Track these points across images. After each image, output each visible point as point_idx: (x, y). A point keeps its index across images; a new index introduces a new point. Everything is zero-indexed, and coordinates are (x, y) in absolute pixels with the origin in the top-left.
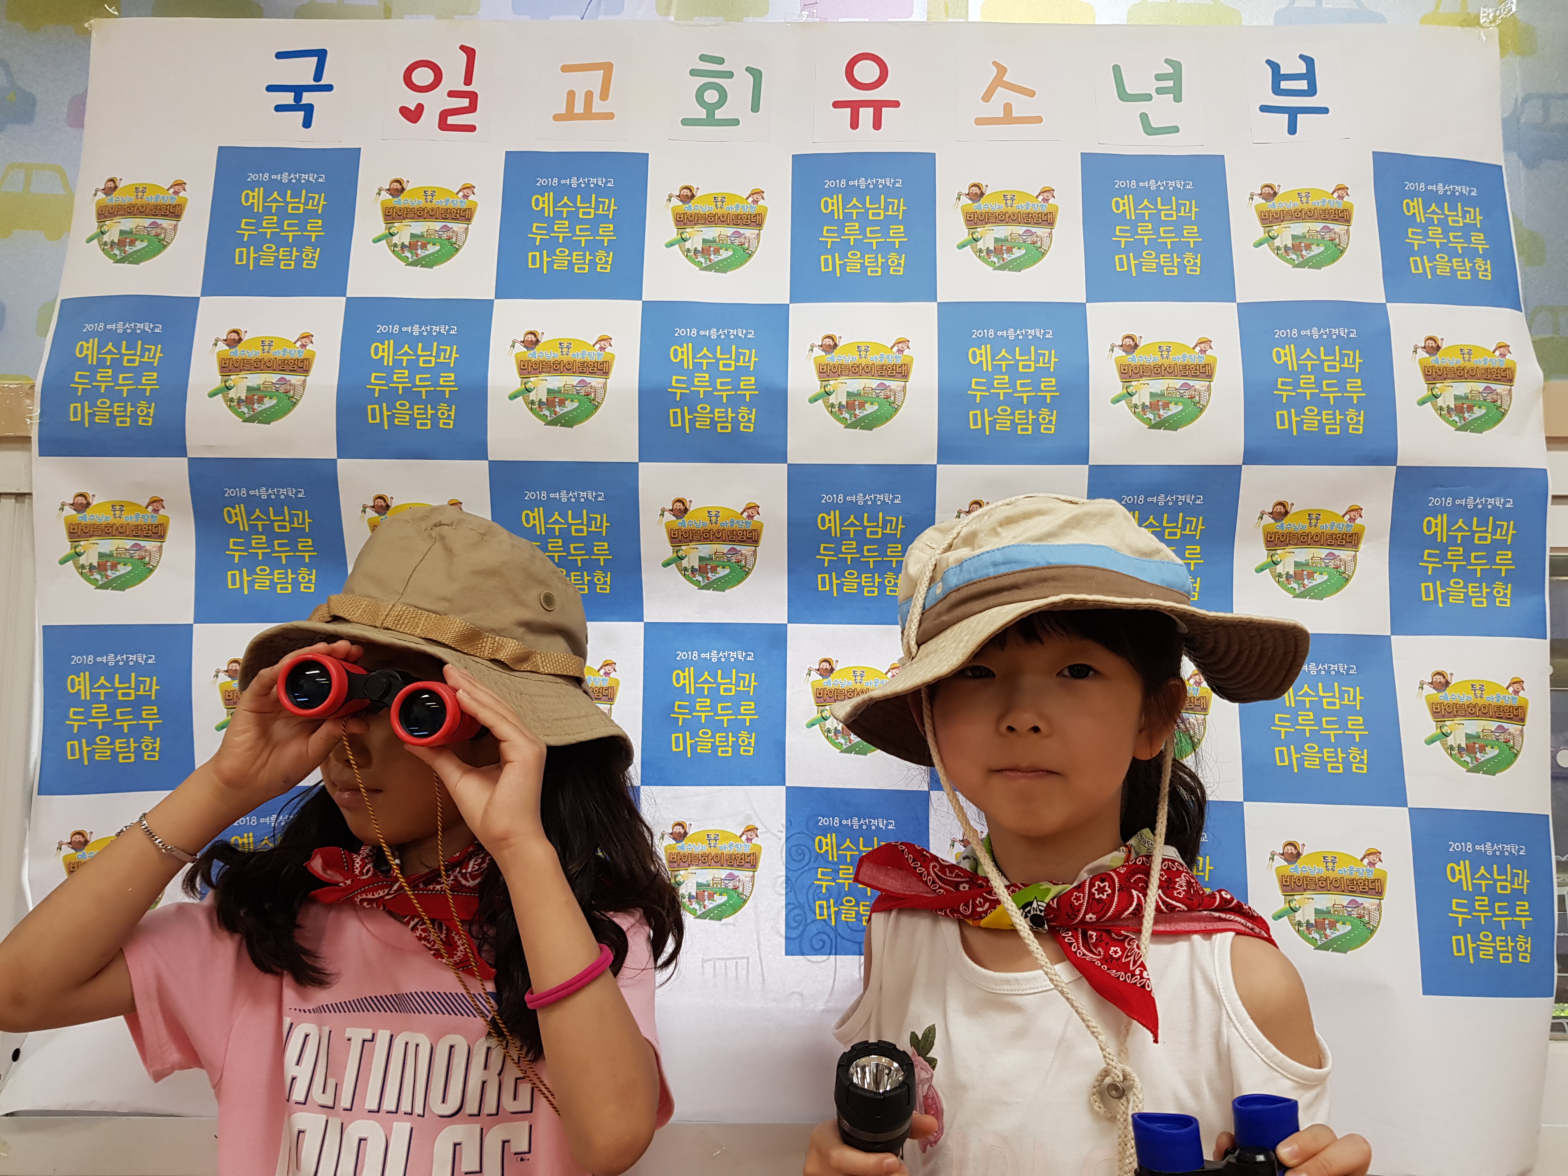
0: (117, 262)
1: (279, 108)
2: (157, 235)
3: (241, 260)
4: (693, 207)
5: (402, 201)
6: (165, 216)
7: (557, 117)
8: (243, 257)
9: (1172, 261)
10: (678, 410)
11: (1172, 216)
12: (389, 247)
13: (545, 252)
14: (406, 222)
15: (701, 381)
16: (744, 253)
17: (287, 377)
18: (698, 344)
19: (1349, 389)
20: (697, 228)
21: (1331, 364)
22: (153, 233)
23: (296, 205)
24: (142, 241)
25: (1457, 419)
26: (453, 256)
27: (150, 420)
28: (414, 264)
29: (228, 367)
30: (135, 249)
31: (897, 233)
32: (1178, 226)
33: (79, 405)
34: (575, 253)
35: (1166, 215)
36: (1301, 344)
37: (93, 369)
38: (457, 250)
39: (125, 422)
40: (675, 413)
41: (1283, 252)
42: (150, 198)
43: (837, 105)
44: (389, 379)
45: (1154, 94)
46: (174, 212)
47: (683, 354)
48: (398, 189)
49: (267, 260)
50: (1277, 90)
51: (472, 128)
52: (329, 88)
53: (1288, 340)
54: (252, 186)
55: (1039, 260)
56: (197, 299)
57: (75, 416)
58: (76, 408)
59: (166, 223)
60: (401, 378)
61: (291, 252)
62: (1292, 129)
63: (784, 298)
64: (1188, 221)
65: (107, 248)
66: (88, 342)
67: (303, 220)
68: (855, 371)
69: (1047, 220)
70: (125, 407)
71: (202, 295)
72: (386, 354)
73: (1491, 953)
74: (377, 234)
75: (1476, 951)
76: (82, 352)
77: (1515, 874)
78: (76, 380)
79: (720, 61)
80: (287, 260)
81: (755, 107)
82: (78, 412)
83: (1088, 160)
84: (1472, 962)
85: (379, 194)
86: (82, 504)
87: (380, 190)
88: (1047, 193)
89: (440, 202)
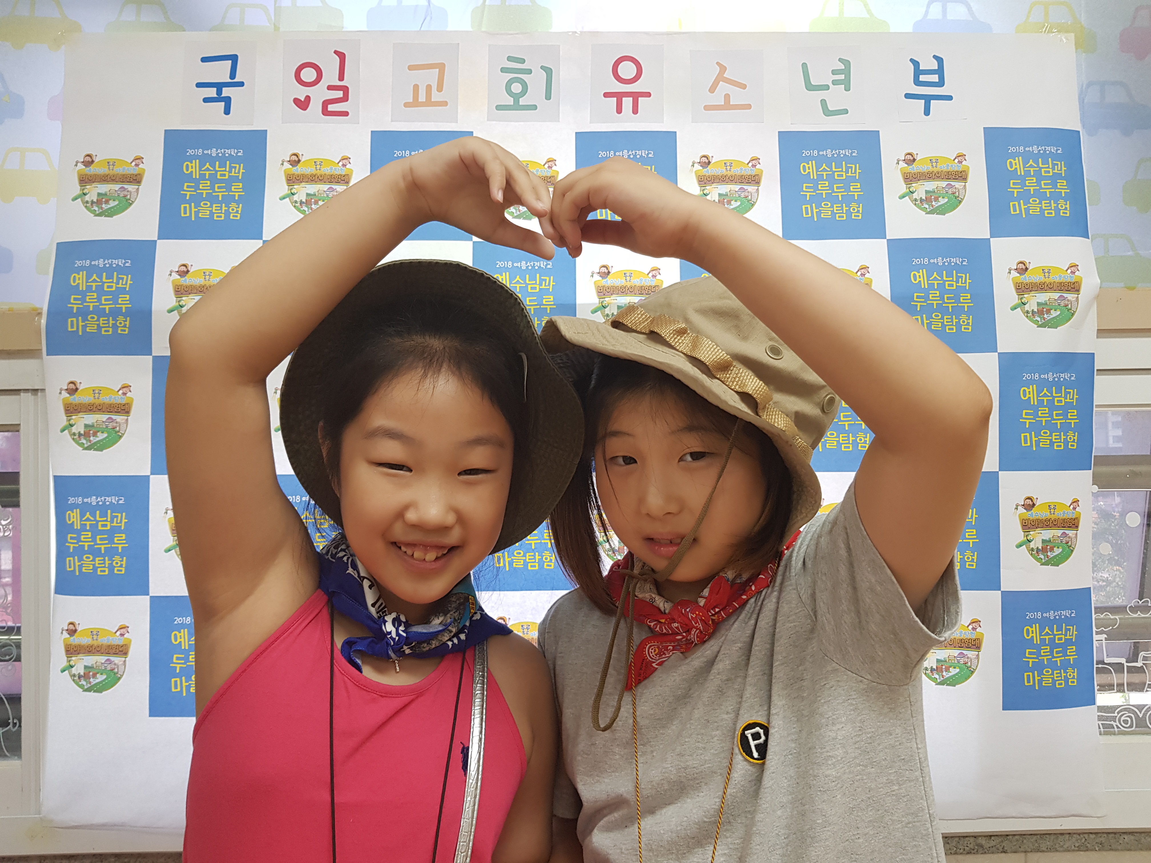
0: (96, 215)
1: (206, 100)
2: (125, 196)
3: (185, 213)
5: (299, 170)
6: (130, 182)
7: (406, 105)
8: (187, 211)
9: (842, 209)
11: (842, 176)
12: (292, 203)
14: (303, 185)
18: (513, 273)
19: (962, 301)
21: (950, 283)
22: (122, 194)
23: (223, 173)
24: (114, 200)
25: (1038, 319)
27: (127, 329)
29: (180, 291)
30: (109, 206)
32: (847, 183)
33: (74, 319)
35: (838, 176)
36: (931, 269)
37: (84, 294)
39: (108, 331)
41: (919, 203)
42: (118, 170)
43: (607, 95)
45: (831, 85)
46: (136, 179)
48: (295, 160)
49: (204, 214)
50: (917, 82)
51: (346, 114)
52: (241, 84)
53: (921, 266)
54: (191, 159)
55: (750, 209)
56: (155, 242)
58: (72, 321)
59: (131, 188)
61: (221, 207)
62: (927, 112)
64: (853, 179)
65: (89, 205)
66: (79, 274)
67: (229, 183)
69: (755, 180)
70: (108, 320)
71: (159, 239)
73: (1050, 682)
74: (282, 194)
75: (1040, 681)
76: (74, 282)
77: (1067, 630)
78: (72, 301)
79: (523, 61)
80: (219, 213)
81: (548, 97)
82: (74, 325)
83: (783, 136)
84: (1037, 688)
85: (283, 164)
86: (73, 389)
87: (283, 161)
88: (755, 160)
89: (326, 170)
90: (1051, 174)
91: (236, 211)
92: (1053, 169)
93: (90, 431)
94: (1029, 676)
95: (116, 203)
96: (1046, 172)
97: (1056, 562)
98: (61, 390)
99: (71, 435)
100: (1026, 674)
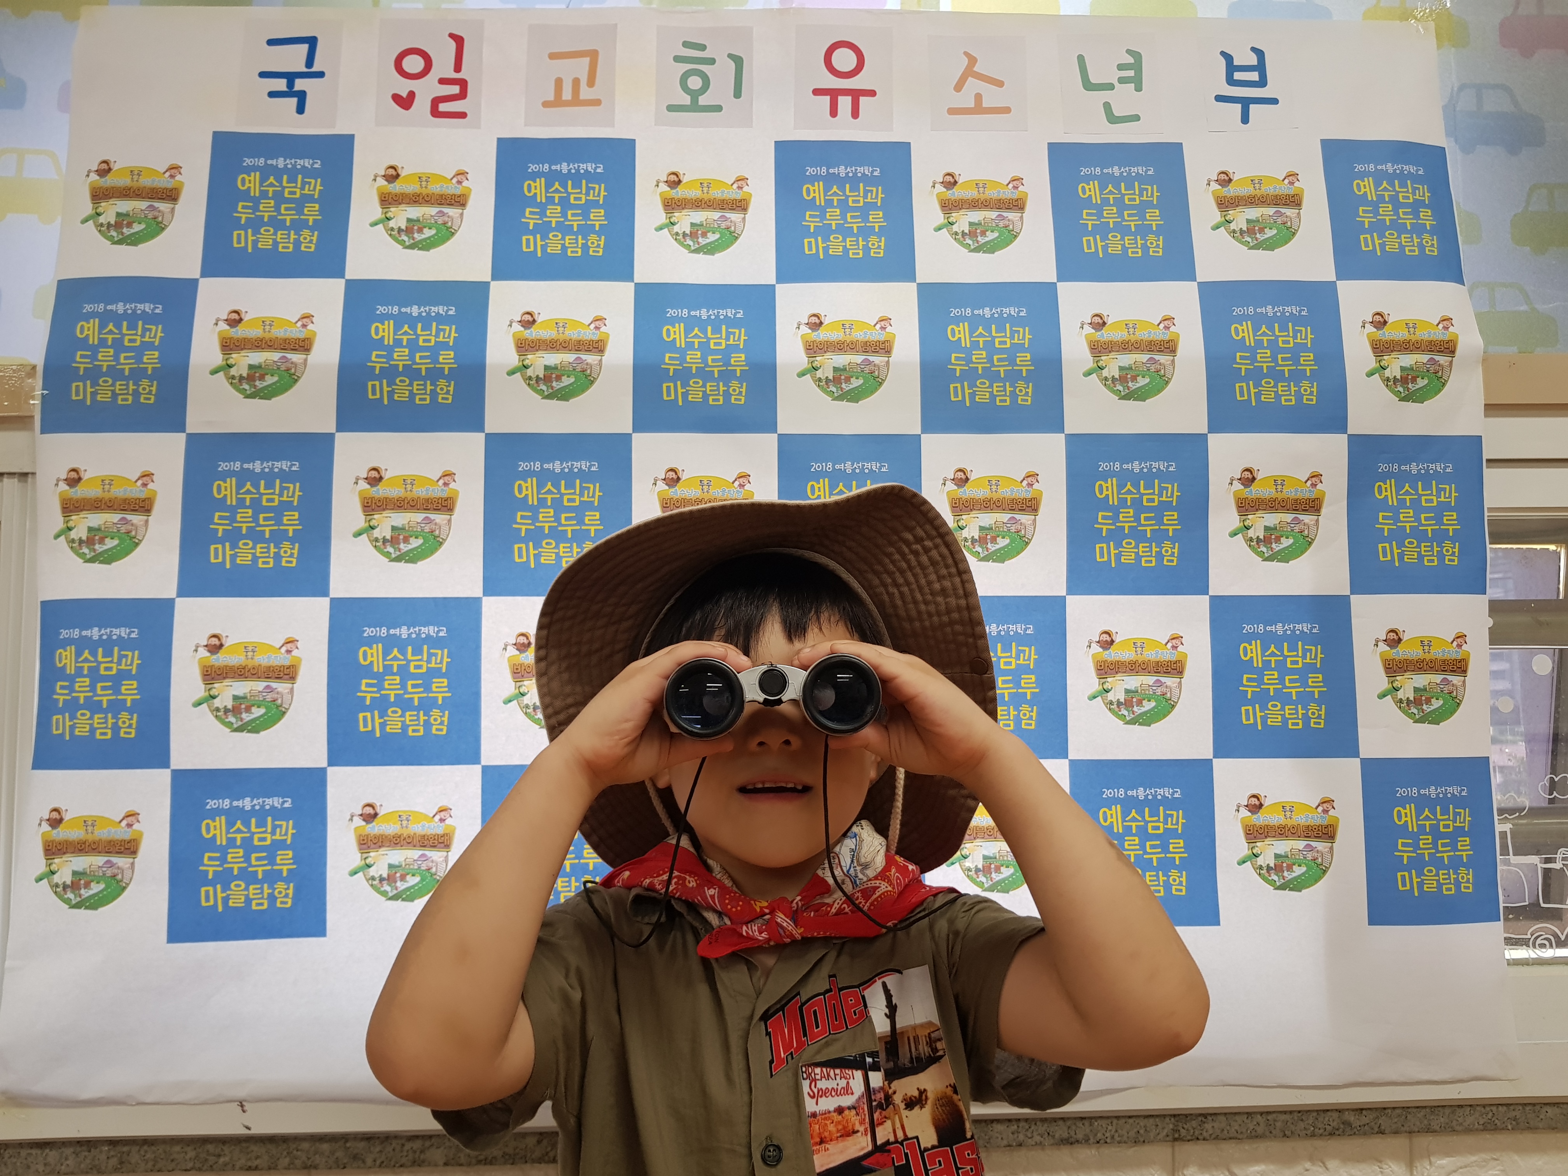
0: (114, 243)
1: (272, 94)
2: (155, 218)
3: (239, 242)
4: (680, 192)
5: (397, 187)
6: (162, 199)
7: (546, 104)
8: (242, 239)
9: (1136, 243)
10: (672, 385)
11: (1134, 200)
12: (387, 231)
13: (538, 236)
14: (402, 207)
15: (693, 358)
16: (730, 237)
17: (289, 356)
18: (690, 324)
19: (1302, 362)
20: (685, 212)
21: (1286, 339)
22: (150, 216)
23: (292, 190)
24: (140, 223)
25: (1401, 389)
26: (448, 239)
27: (153, 397)
28: (411, 247)
29: (228, 346)
30: (132, 231)
31: (876, 219)
32: (1141, 209)
33: (81, 384)
34: (567, 238)
35: (1130, 200)
36: (1258, 321)
37: (95, 350)
38: (453, 234)
39: (127, 400)
40: (668, 388)
41: (1238, 235)
42: (146, 181)
43: (817, 92)
44: (390, 357)
45: (1116, 84)
46: (171, 195)
47: (676, 333)
48: (393, 176)
49: (266, 243)
50: (1231, 81)
51: (462, 115)
52: (321, 75)
53: (1244, 318)
54: (249, 170)
55: (1012, 242)
56: (195, 282)
57: (77, 394)
58: (77, 386)
59: (163, 206)
60: (401, 356)
61: (289, 235)
62: (1245, 119)
63: (770, 278)
64: (1149, 204)
65: (104, 229)
66: (88, 323)
67: (300, 204)
68: (840, 347)
69: (1018, 205)
70: (127, 385)
71: (201, 277)
72: (386, 334)
73: (1435, 885)
74: (374, 219)
75: (1421, 885)
76: (82, 333)
77: (1456, 814)
78: (78, 359)
79: (703, 48)
80: (285, 243)
81: (738, 94)
82: (80, 391)
83: (1053, 148)
84: (1416, 894)
85: (375, 180)
86: (74, 479)
87: (376, 176)
88: (1017, 181)
89: (435, 188)
90: (1411, 201)
91: (309, 241)
92: (1414, 194)
93: (95, 536)
94: (1403, 877)
95: (143, 226)
96: (1404, 198)
97: (1436, 718)
98: (58, 480)
99: (68, 542)
100: (1399, 874)
